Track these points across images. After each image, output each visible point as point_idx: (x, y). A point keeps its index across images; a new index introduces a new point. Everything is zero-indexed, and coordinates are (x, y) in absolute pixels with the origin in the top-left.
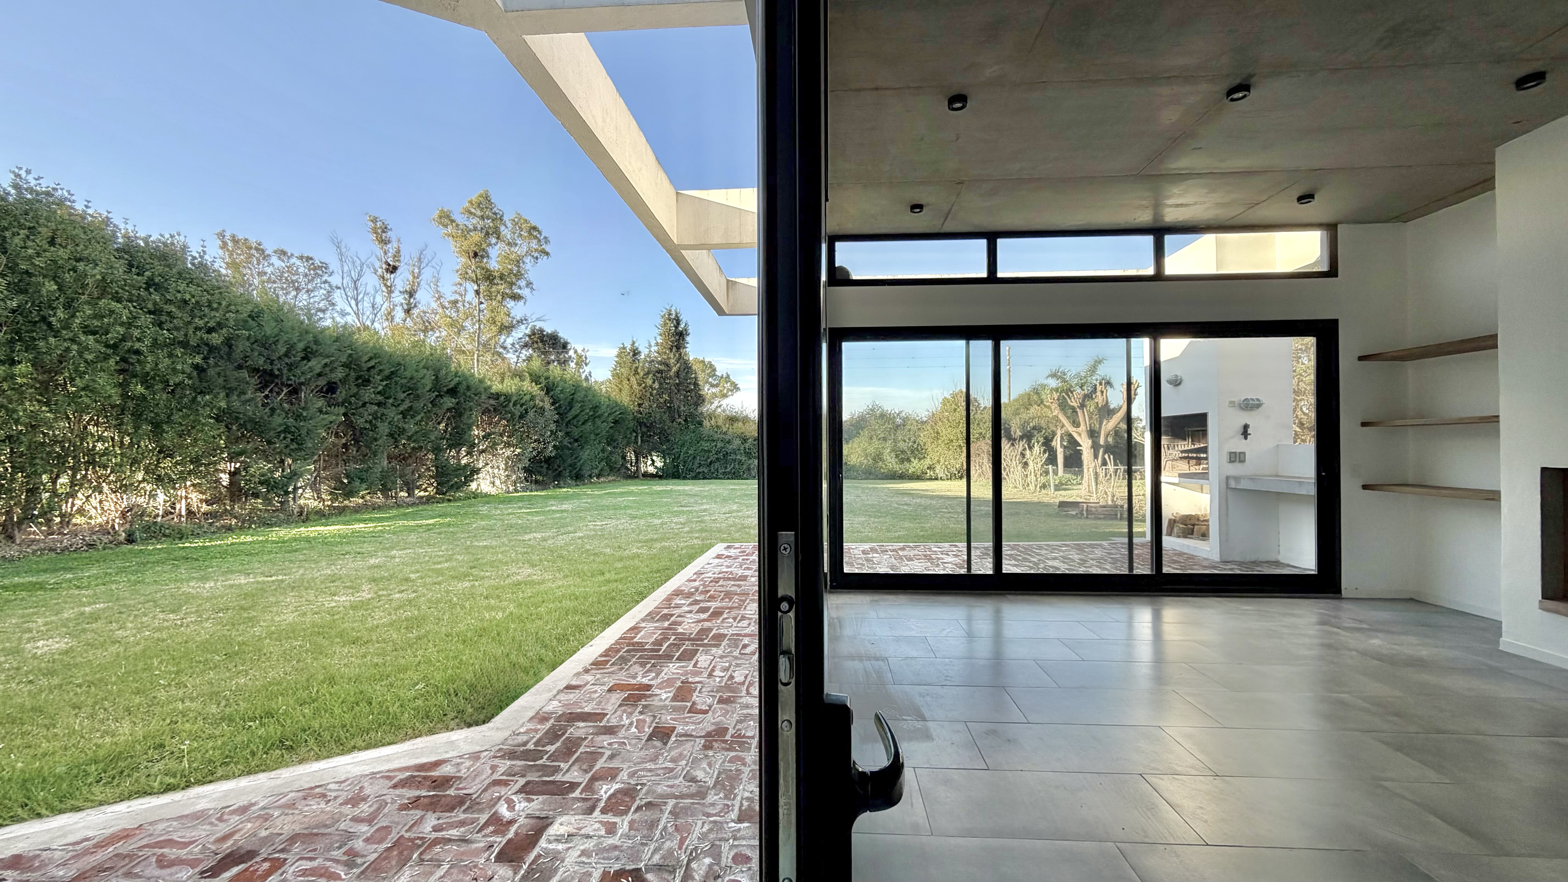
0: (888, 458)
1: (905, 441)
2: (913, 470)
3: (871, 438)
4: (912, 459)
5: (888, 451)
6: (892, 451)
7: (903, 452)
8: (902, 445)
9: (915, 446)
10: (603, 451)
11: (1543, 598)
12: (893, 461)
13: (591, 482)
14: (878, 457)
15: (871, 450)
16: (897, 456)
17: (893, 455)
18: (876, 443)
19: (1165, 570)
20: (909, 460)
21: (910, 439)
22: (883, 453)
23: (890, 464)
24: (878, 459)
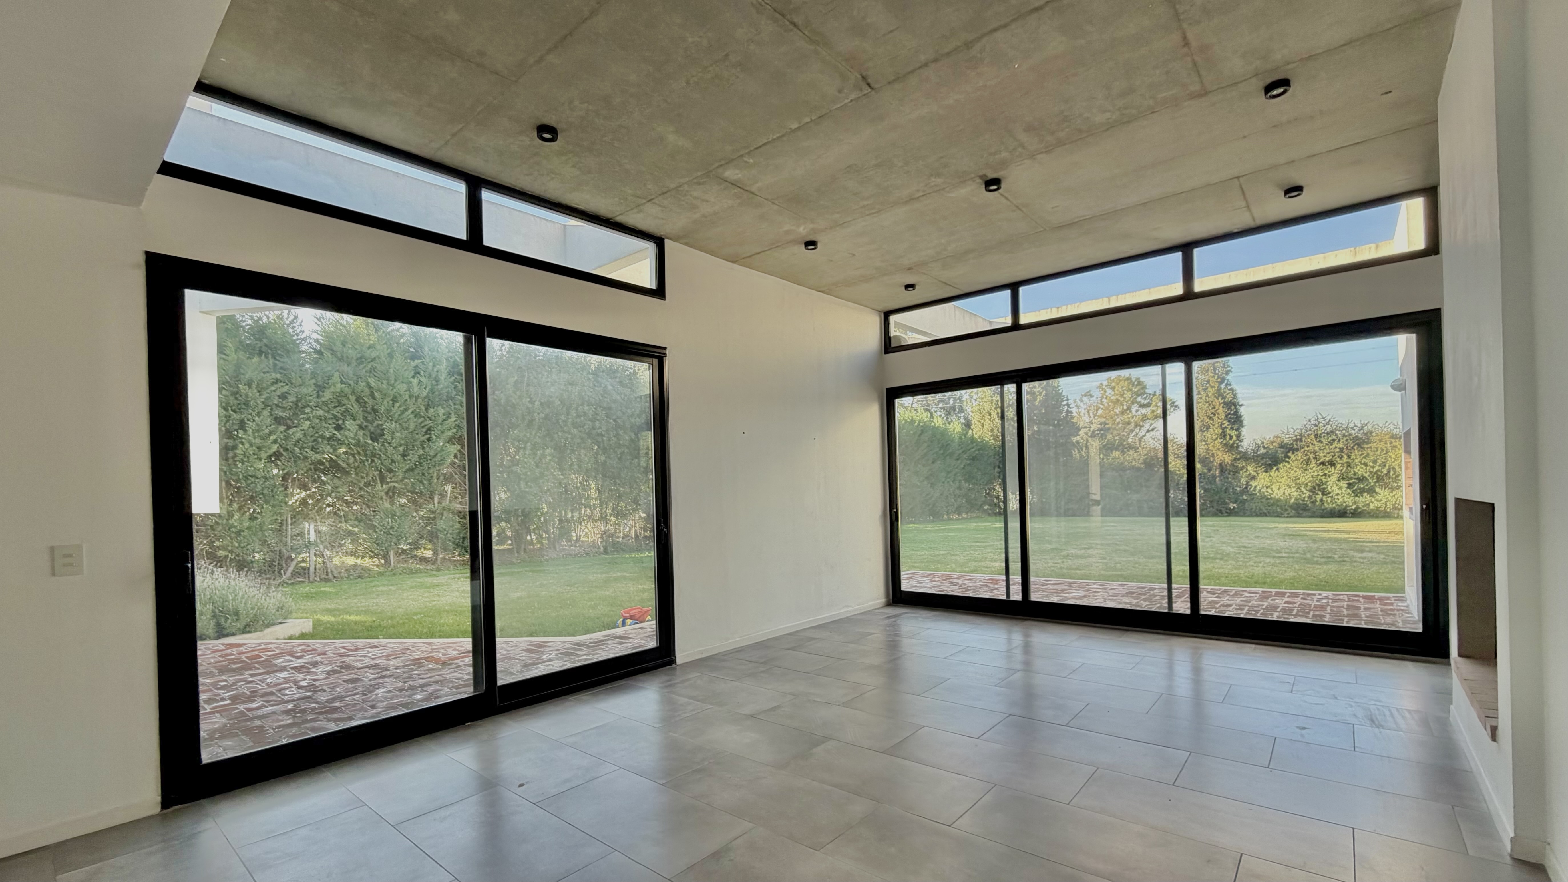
0: (1335, 488)
1: (1366, 464)
2: (1377, 504)
3: (1308, 463)
4: (1377, 490)
5: (1334, 478)
6: (1343, 478)
7: (1361, 479)
8: (1361, 471)
9: (1385, 471)
10: (960, 488)
12: (1345, 491)
13: (952, 519)
14: (1319, 488)
15: (1307, 478)
16: (1350, 486)
17: (1343, 484)
18: (1315, 470)
20: (1371, 491)
21: (1375, 462)
22: (1327, 482)
23: (1339, 497)
24: (1319, 490)
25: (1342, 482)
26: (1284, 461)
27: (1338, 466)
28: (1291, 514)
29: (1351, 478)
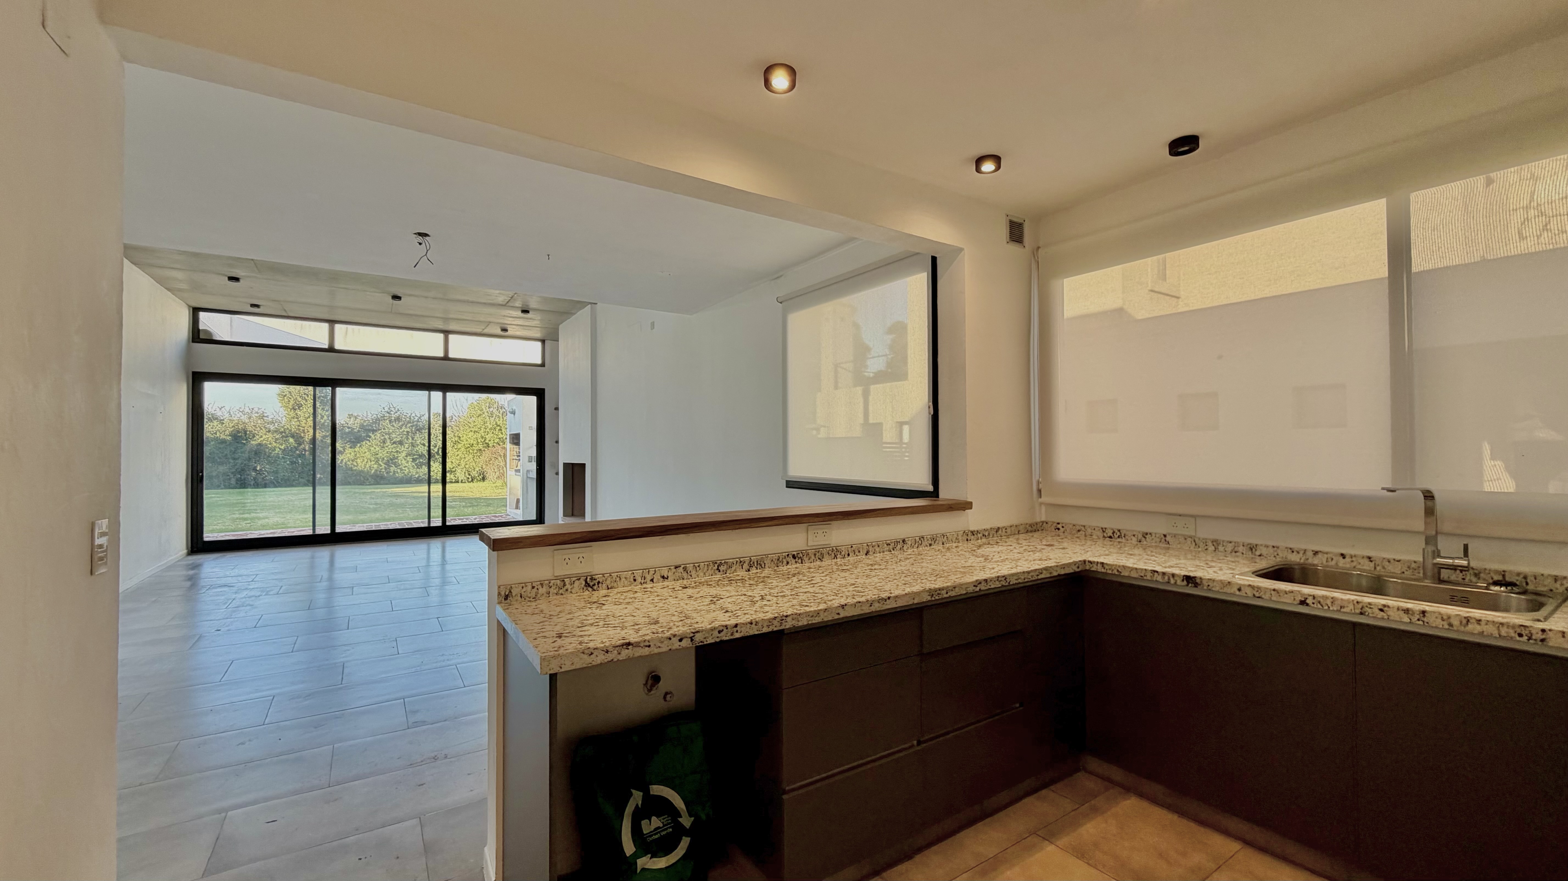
0: (404, 462)
3: (384, 442)
5: (404, 454)
6: (408, 455)
11: (564, 516)
14: (392, 461)
15: (383, 454)
16: (414, 460)
17: (409, 459)
18: (389, 448)
19: (448, 524)
22: (398, 457)
23: (406, 469)
24: (392, 464)
25: (409, 457)
26: (365, 439)
27: (407, 446)
28: (372, 482)
29: (414, 455)
